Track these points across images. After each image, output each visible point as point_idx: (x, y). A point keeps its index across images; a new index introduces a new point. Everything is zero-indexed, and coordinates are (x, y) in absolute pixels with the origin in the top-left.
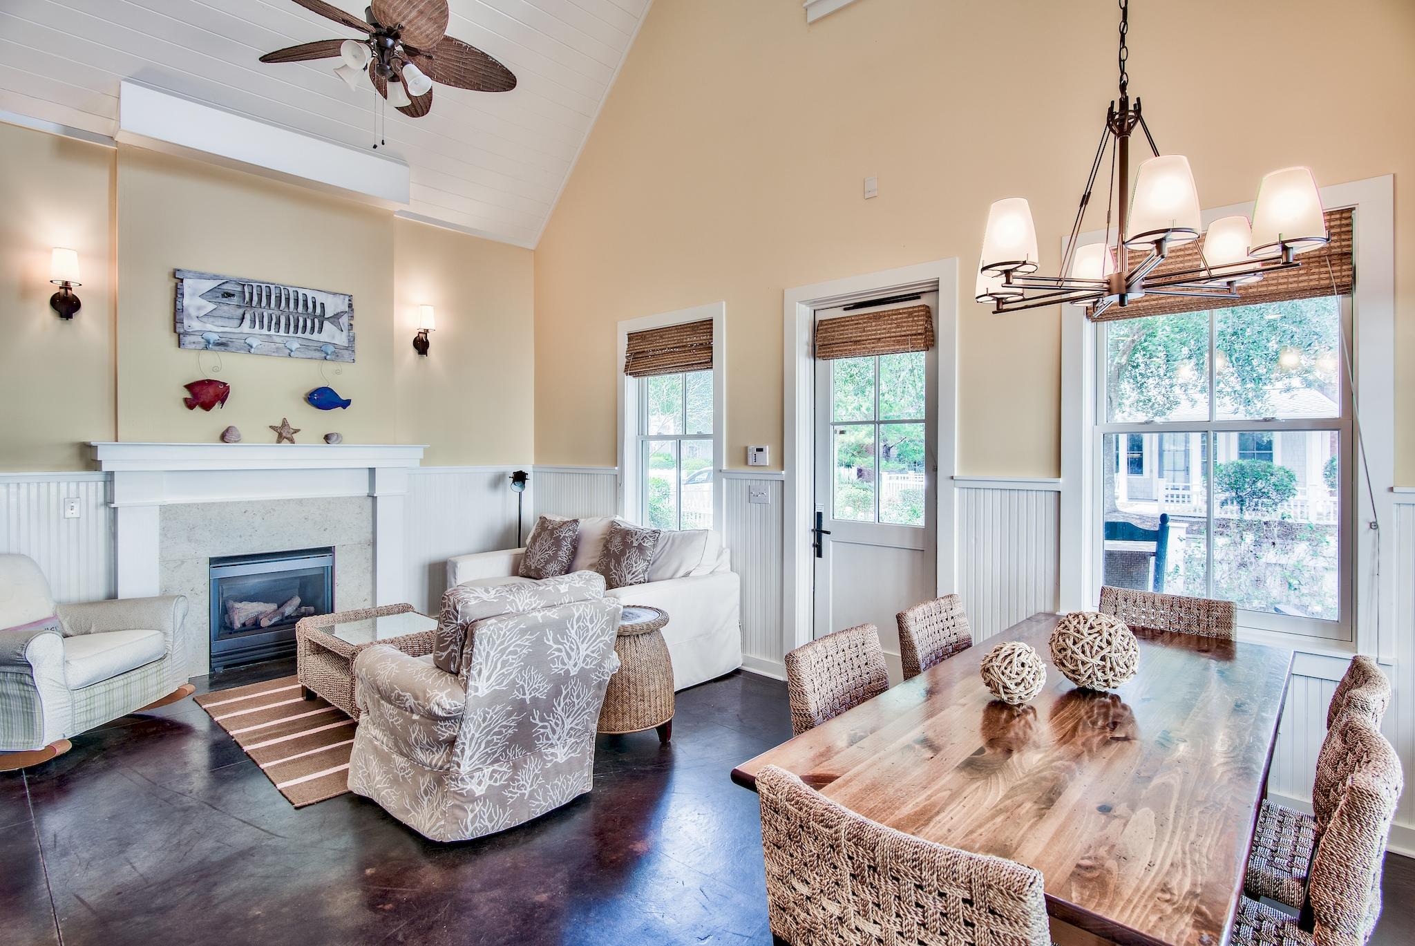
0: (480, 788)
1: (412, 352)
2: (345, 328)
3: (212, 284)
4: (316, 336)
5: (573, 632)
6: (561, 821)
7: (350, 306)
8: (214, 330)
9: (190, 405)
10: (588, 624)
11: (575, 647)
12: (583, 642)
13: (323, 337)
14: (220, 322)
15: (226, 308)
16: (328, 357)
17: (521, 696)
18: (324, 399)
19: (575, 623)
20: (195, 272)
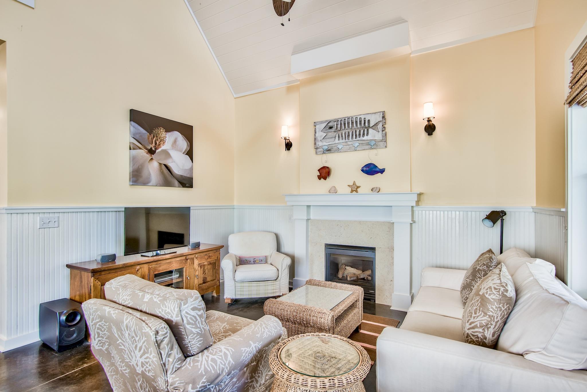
1: (424, 134)
2: (380, 130)
4: (366, 138)
7: (384, 117)
14: (328, 140)
15: (330, 134)
16: (372, 147)
18: (371, 170)
20: (320, 122)
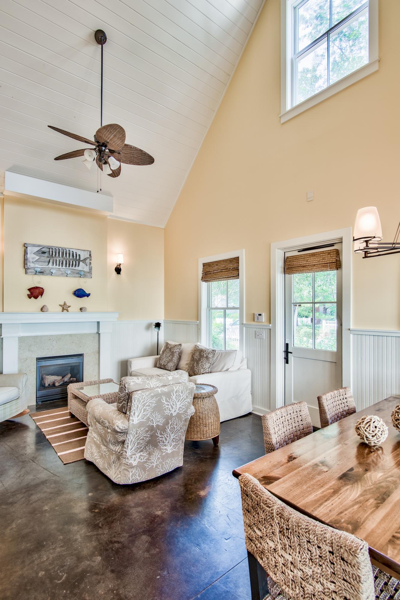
0: (135, 462)
1: (115, 273)
2: (88, 264)
3: (37, 249)
4: (77, 268)
5: (174, 397)
6: (169, 478)
7: (90, 255)
8: (39, 267)
9: (30, 297)
10: (181, 394)
11: (175, 404)
12: (178, 402)
13: (80, 268)
14: (41, 264)
15: (43, 258)
16: (82, 276)
17: (152, 424)
18: (80, 294)
19: (175, 393)
20: (32, 244)
